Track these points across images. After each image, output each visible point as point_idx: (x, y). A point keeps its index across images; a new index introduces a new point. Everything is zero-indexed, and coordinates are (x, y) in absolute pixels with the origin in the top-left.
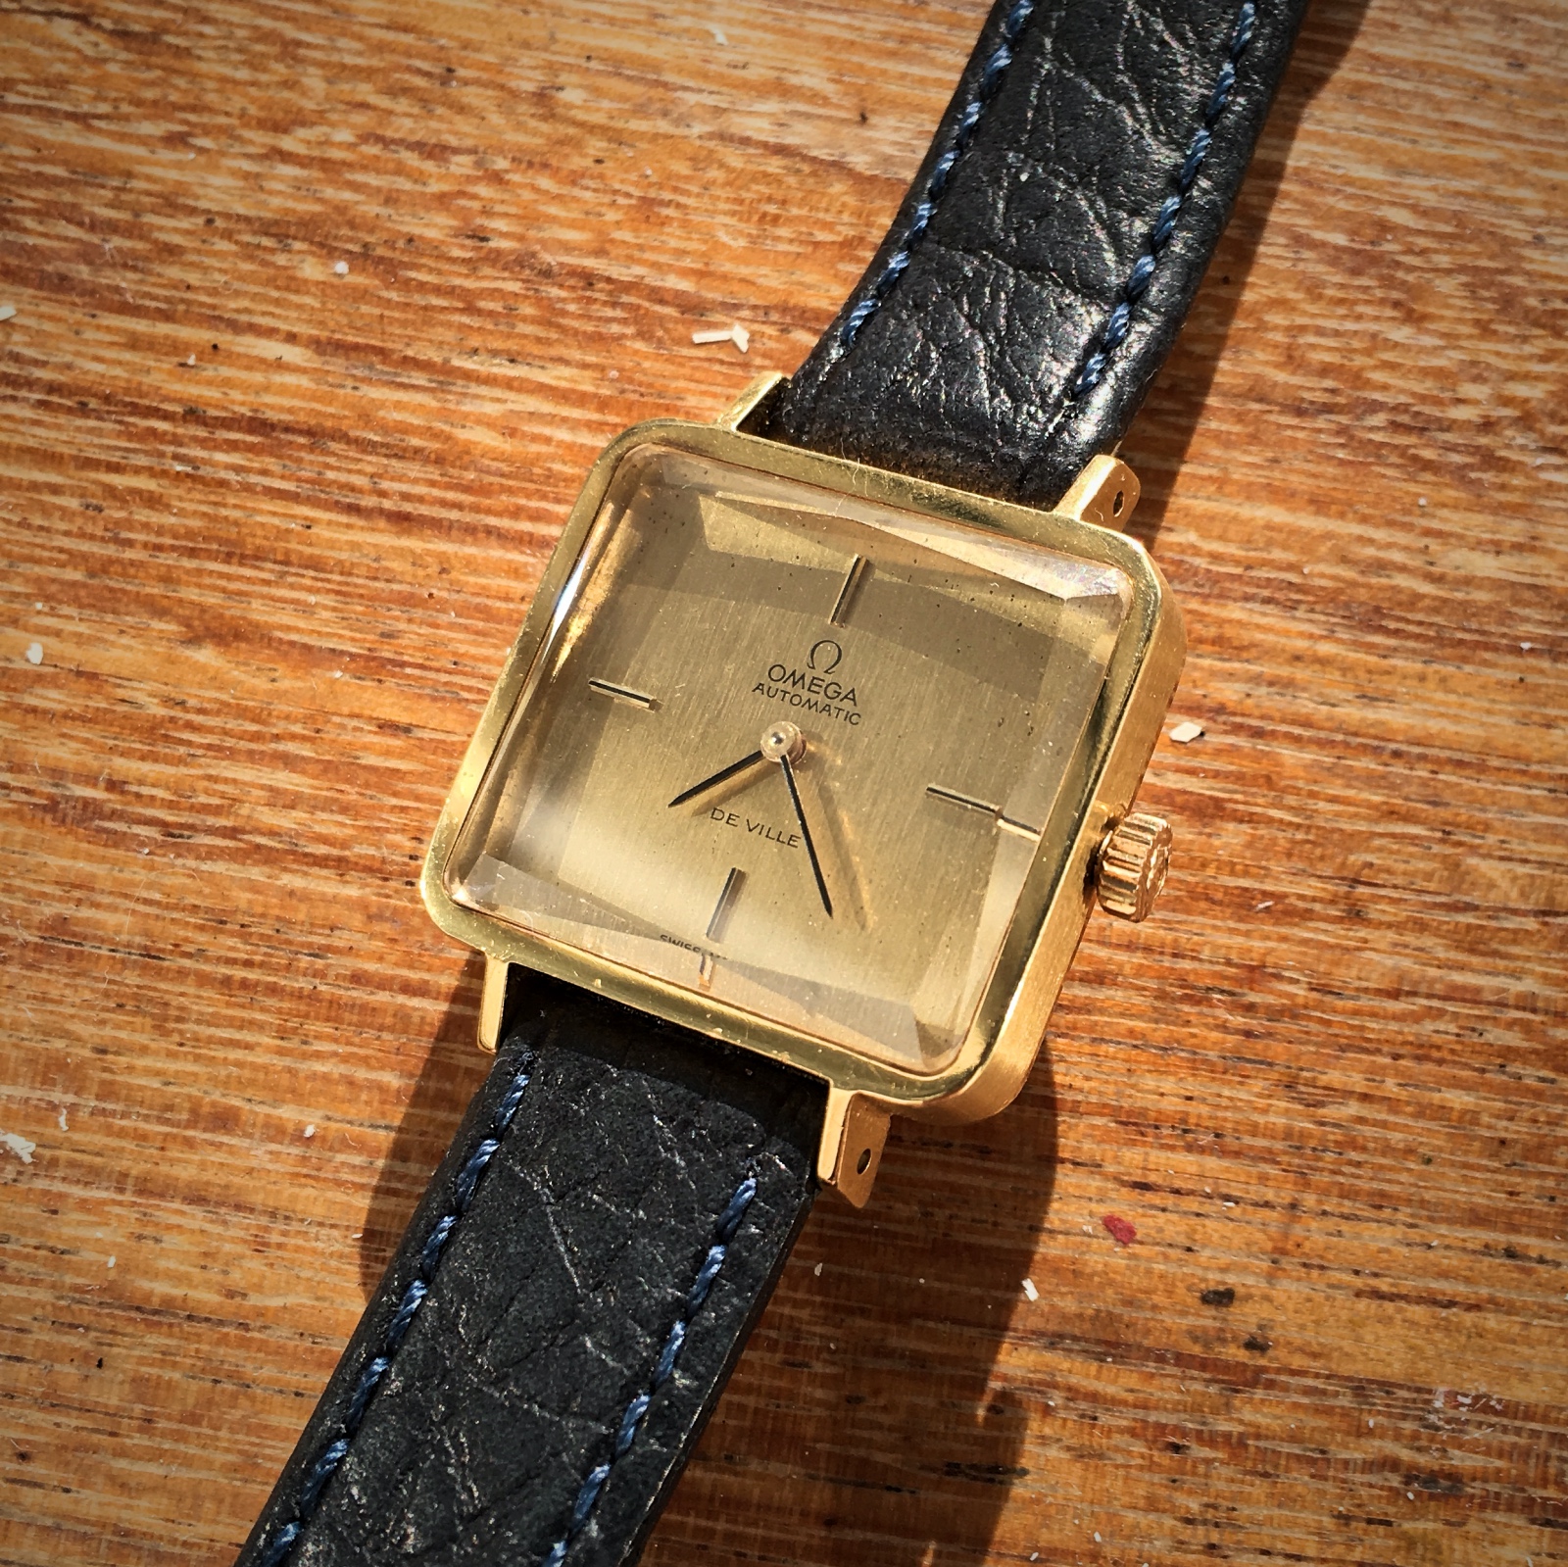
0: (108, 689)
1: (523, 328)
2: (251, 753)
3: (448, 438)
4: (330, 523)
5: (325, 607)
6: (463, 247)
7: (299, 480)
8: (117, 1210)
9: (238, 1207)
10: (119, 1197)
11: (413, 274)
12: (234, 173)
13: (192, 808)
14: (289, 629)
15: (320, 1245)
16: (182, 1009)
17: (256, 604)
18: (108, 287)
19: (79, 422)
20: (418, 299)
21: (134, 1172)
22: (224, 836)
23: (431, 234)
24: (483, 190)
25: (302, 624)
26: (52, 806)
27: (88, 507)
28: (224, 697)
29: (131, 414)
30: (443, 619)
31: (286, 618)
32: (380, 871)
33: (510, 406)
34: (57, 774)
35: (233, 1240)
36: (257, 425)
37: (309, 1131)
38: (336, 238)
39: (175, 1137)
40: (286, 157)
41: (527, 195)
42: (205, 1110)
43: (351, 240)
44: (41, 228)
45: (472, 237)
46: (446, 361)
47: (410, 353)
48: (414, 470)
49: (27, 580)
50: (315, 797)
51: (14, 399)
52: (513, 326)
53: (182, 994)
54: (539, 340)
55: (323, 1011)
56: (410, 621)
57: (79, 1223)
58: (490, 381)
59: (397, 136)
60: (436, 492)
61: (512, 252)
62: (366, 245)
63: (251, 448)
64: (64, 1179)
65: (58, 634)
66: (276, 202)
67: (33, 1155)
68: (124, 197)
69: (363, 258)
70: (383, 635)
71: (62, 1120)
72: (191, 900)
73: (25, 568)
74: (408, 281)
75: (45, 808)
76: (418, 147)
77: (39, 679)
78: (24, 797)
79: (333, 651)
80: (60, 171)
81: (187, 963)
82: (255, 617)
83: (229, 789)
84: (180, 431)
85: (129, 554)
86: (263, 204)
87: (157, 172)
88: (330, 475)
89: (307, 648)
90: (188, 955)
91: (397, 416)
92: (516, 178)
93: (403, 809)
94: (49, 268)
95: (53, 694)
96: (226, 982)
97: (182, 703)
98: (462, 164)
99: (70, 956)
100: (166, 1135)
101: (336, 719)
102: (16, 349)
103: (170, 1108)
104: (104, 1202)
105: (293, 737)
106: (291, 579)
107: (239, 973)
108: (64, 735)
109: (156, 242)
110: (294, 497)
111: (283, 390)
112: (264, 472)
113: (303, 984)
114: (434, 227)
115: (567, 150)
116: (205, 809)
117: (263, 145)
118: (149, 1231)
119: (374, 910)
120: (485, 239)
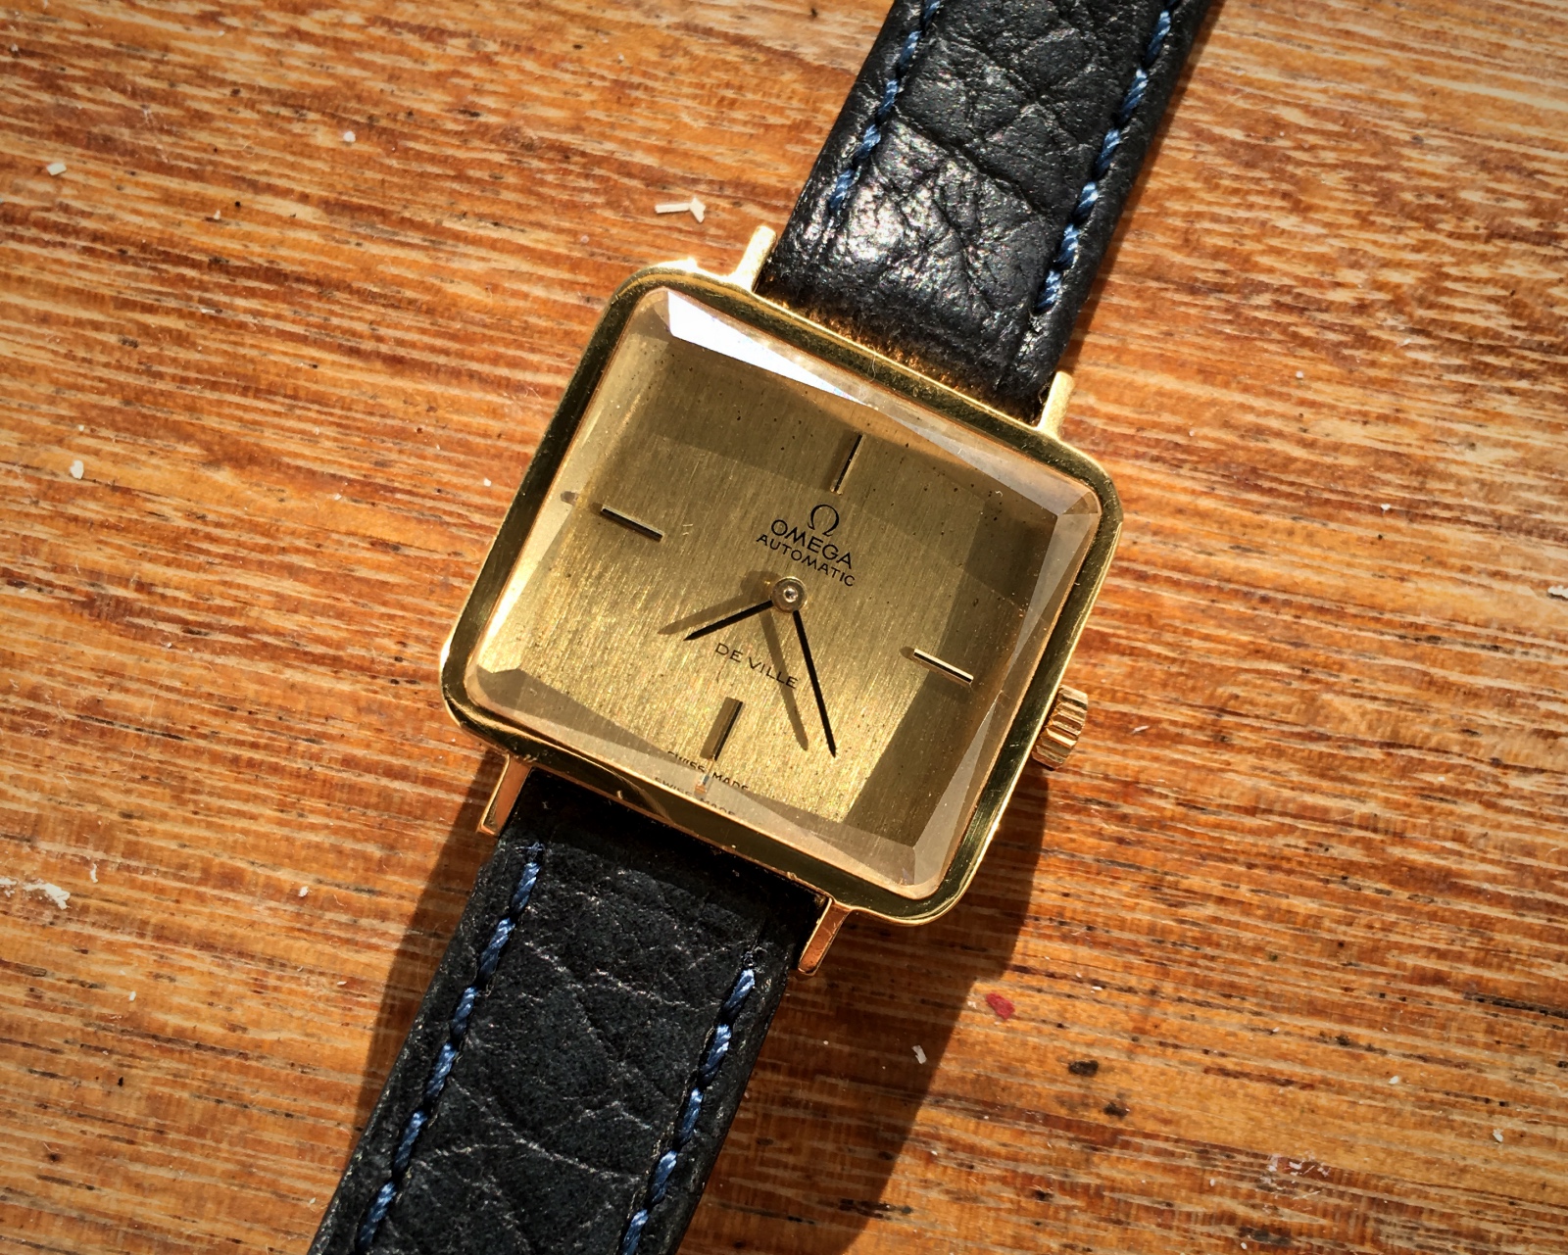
0: (139, 502)
1: (507, 195)
2: (261, 564)
3: (439, 291)
4: (333, 363)
5: (328, 438)
6: (455, 120)
7: (308, 324)
8: (138, 952)
9: (241, 954)
10: (140, 942)
11: (411, 144)
12: (258, 49)
13: (209, 609)
14: (296, 455)
15: (310, 990)
16: (196, 782)
17: (268, 432)
18: (147, 149)
19: (119, 267)
20: (415, 167)
21: (153, 921)
22: (237, 635)
23: (429, 108)
24: (475, 70)
25: (307, 452)
26: (89, 604)
27: (124, 342)
28: (238, 513)
29: (164, 261)
30: (430, 451)
31: (293, 445)
32: (369, 670)
33: (493, 265)
34: (94, 575)
35: (236, 982)
36: (273, 274)
37: (303, 892)
38: (345, 110)
39: (188, 891)
40: (304, 36)
41: (513, 76)
42: (215, 870)
43: (357, 112)
44: (89, 95)
45: (464, 112)
46: (439, 223)
47: (407, 214)
48: (408, 319)
49: (72, 405)
50: (315, 604)
51: (63, 245)
52: (498, 193)
53: (198, 770)
54: (520, 206)
55: (318, 789)
56: (401, 452)
57: (106, 962)
58: (477, 241)
59: (401, 19)
60: (426, 339)
61: (498, 126)
62: (371, 117)
63: (267, 295)
64: (94, 924)
65: (97, 453)
66: (293, 76)
67: (68, 902)
68: (161, 68)
69: (368, 129)
70: (376, 463)
71: (93, 873)
72: (206, 689)
73: (70, 395)
74: (407, 150)
75: (83, 605)
76: (420, 30)
77: (80, 492)
78: (65, 594)
79: (333, 476)
80: (107, 44)
81: (202, 743)
82: (267, 444)
83: (241, 594)
84: (206, 278)
85: (160, 385)
86: (281, 78)
87: (191, 47)
88: (335, 321)
89: (312, 473)
90: (204, 737)
91: (394, 270)
92: (504, 60)
93: (391, 617)
94: (95, 130)
95: (92, 505)
96: (235, 760)
97: (202, 518)
98: (457, 47)
99: (103, 733)
100: (181, 890)
101: (335, 536)
102: (66, 201)
103: (185, 867)
104: (127, 945)
105: (298, 550)
106: (298, 412)
107: (246, 754)
108: (100, 542)
109: (188, 110)
110: (303, 340)
111: (296, 245)
112: (278, 317)
113: (300, 764)
114: (431, 102)
115: (550, 36)
116: (221, 610)
117: (284, 25)
118: (165, 971)
119: (363, 704)
120: (476, 115)
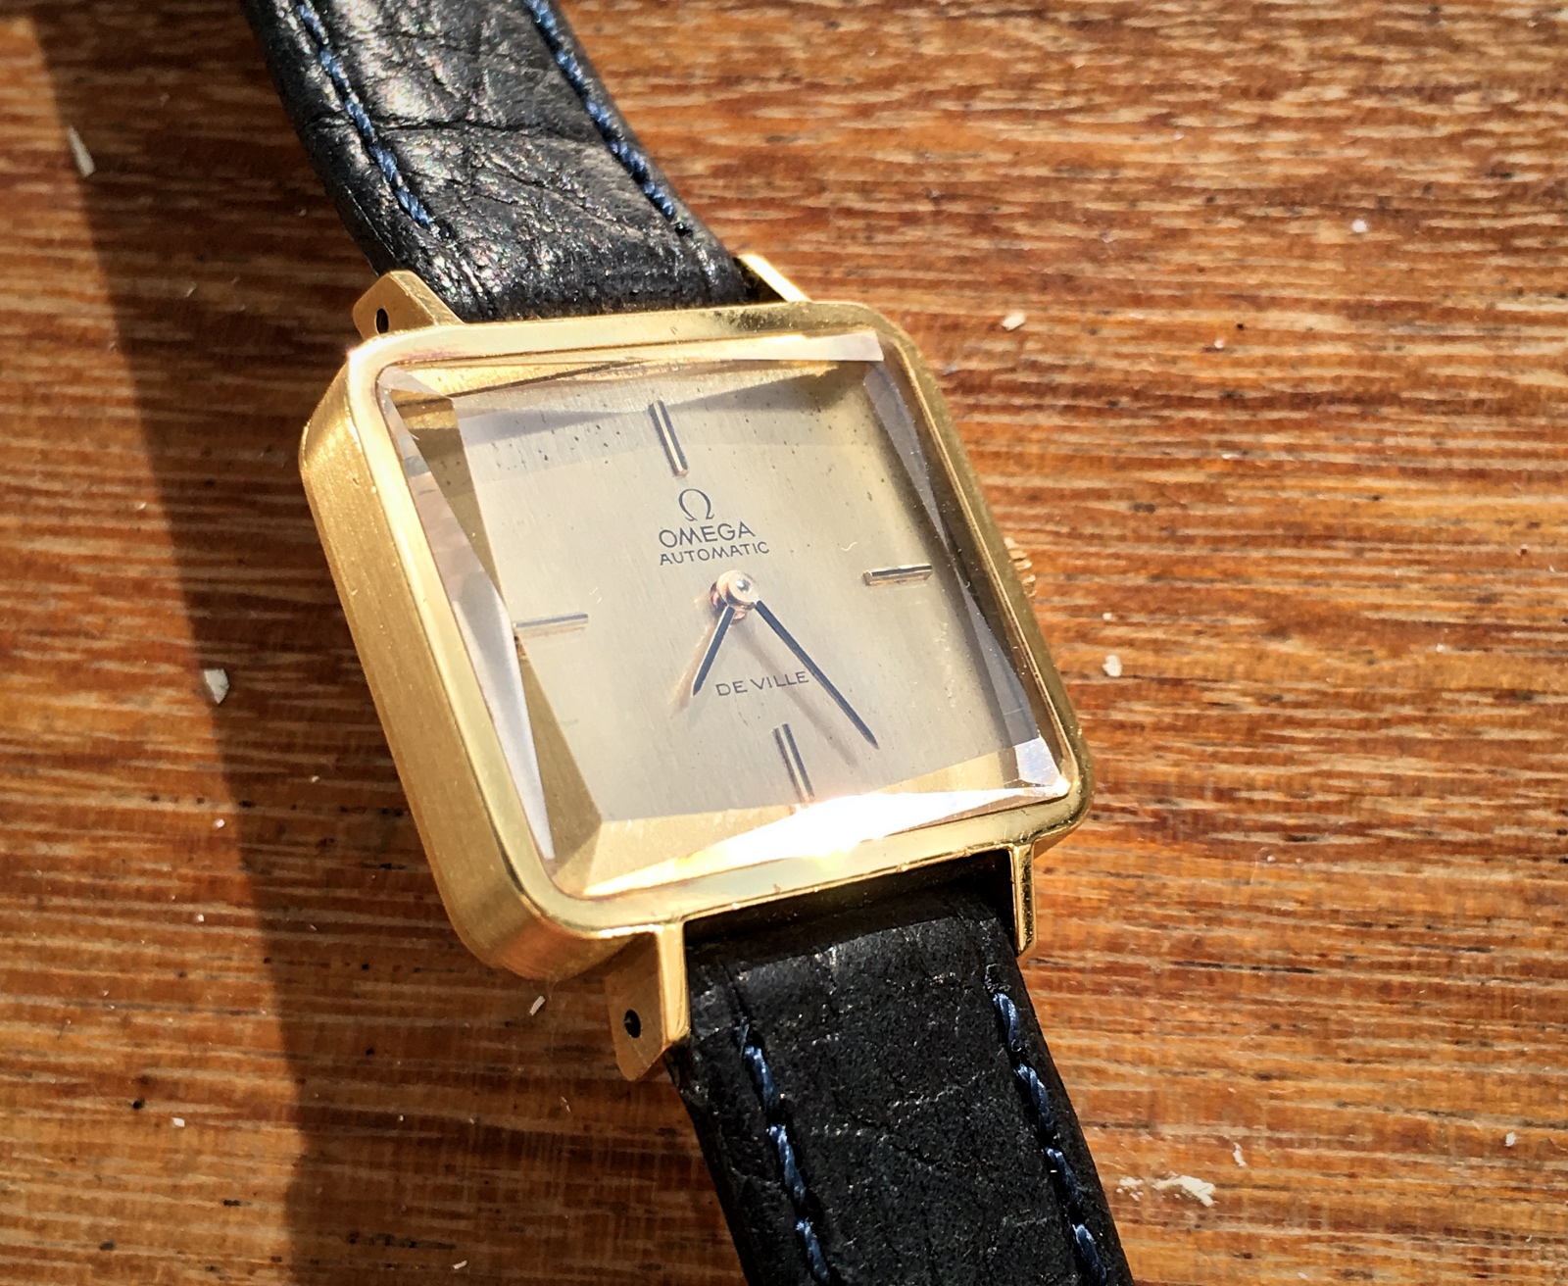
0: (1194, 693)
2: (1362, 743)
3: (1508, 385)
4: (1399, 492)
5: (1411, 580)
6: (1483, 187)
7: (1356, 450)
8: (1316, 1246)
9: (1448, 1231)
10: (1315, 1233)
11: (1434, 223)
12: (1222, 147)
13: (1309, 808)
14: (1378, 608)
15: (1549, 1264)
16: (1342, 1022)
17: (1337, 585)
18: (1116, 281)
19: (1112, 422)
20: (1449, 247)
21: (1326, 1205)
22: (1350, 834)
23: (1450, 178)
24: (1497, 126)
25: (1389, 600)
26: (1160, 823)
27: (1137, 508)
28: (1323, 687)
29: (1166, 406)
30: (1542, 575)
31: (1372, 596)
32: (1528, 850)
34: (1159, 790)
35: (1450, 1268)
36: (1302, 400)
37: (1511, 1140)
38: (1348, 197)
39: (1362, 1161)
40: (1279, 122)
41: (1541, 124)
42: (1389, 1129)
43: (1363, 197)
44: (1034, 232)
45: (1493, 174)
46: (1491, 308)
47: (1449, 303)
48: (1479, 423)
49: (1088, 592)
50: (1442, 781)
51: (1039, 408)
52: (1556, 260)
53: (1341, 1007)
55: (1498, 1008)
56: (1507, 582)
57: (1278, 1265)
58: (1533, 320)
59: (1394, 84)
60: (1509, 444)
61: (1539, 184)
62: (1381, 200)
63: (1298, 425)
64: (1251, 1220)
65: (1131, 643)
66: (1275, 170)
67: (1214, 1198)
68: (1115, 188)
69: (1381, 214)
70: (1480, 600)
71: (1238, 1156)
72: (1327, 906)
73: (1083, 581)
74: (1431, 230)
75: (1154, 827)
76: (1418, 92)
77: (1122, 692)
78: (1129, 818)
79: (1429, 624)
80: (1043, 171)
81: (1337, 973)
82: (1341, 600)
83: (1347, 784)
84: (1220, 417)
85: (1190, 552)
86: (1262, 176)
87: (1146, 158)
88: (1389, 441)
89: (1402, 624)
90: (1339, 965)
91: (1448, 371)
92: (1528, 108)
93: (1539, 782)
94: (1049, 271)
95: (1138, 706)
96: (1385, 988)
97: (1277, 699)
98: (1468, 103)
99: (1211, 979)
100: (1353, 1161)
101: (1447, 696)
102: (1033, 358)
103: (1352, 1130)
104: (1298, 1241)
105: (1406, 721)
106: (1368, 555)
107: (1396, 978)
108: (1158, 748)
109: (1157, 229)
110: (1355, 470)
111: (1322, 362)
112: (1317, 448)
113: (1469, 982)
114: (1451, 171)
116: (1323, 807)
117: (1254, 115)
118: (1356, 1266)
119: (1531, 894)
120: (1508, 175)
